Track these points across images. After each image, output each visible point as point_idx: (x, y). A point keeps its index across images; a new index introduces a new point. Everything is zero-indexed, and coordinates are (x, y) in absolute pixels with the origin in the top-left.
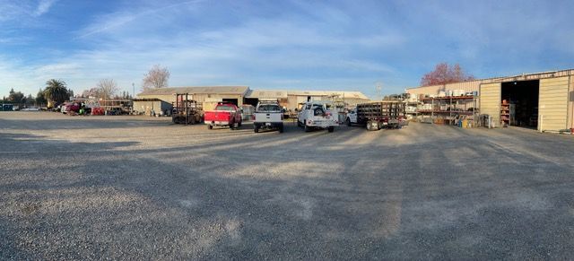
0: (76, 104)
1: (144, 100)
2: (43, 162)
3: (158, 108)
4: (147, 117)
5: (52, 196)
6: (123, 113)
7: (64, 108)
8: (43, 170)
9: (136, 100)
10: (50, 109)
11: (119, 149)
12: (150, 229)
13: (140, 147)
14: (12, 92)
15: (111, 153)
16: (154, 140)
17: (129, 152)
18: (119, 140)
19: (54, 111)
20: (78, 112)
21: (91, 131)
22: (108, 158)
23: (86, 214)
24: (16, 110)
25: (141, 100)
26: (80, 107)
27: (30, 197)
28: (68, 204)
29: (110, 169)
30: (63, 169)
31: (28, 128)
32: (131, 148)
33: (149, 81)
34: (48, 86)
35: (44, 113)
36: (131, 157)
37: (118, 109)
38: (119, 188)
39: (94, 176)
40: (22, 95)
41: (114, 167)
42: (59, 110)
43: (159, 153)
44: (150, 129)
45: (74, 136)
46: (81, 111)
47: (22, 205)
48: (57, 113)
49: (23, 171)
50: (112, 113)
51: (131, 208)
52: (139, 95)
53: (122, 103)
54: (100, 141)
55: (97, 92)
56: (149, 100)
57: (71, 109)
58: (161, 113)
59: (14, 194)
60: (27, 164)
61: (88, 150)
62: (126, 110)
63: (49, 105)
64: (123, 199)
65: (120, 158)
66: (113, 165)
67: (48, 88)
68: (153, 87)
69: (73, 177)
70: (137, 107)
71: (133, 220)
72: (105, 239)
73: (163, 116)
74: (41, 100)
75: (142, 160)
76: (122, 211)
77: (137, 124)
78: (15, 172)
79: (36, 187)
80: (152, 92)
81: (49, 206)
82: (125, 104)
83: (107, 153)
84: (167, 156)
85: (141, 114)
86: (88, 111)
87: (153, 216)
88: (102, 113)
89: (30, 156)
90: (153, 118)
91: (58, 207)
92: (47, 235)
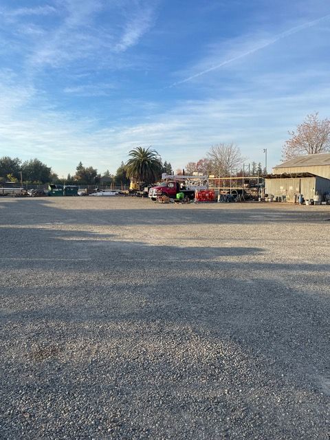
0: (172, 185)
1: (284, 176)
2: (92, 277)
3: (309, 190)
4: (290, 205)
5: (86, 333)
6: (248, 199)
7: (153, 192)
8: (88, 289)
9: (270, 177)
10: (132, 192)
11: (223, 259)
12: (237, 422)
13: (261, 259)
14: (80, 167)
15: (208, 266)
16: (290, 246)
17: (237, 266)
18: (228, 244)
19: (139, 196)
20: (175, 197)
21: (186, 227)
22: (198, 274)
23: (128, 370)
24: (84, 195)
25: (278, 177)
26: (178, 189)
27: (52, 333)
28: (107, 348)
29: (196, 294)
30: (120, 289)
31: (91, 222)
32: (245, 259)
33: (297, 142)
34: (131, 157)
35: (123, 199)
36: (240, 276)
37: (240, 192)
38: (202, 330)
39: (165, 303)
40: (94, 173)
41: (206, 290)
42: (146, 195)
43: (294, 273)
44: (289, 227)
45: (154, 236)
46: (178, 196)
47: (35, 346)
48: (142, 199)
49: (56, 290)
50: (230, 199)
51: (213, 371)
52: (276, 168)
53: (247, 181)
54: (195, 245)
55: (209, 166)
56: (294, 176)
57: (164, 193)
58: (316, 198)
59: (29, 327)
60: (66, 279)
61: (171, 259)
62: (254, 194)
63: (132, 186)
64: (202, 350)
65: (220, 275)
66: (204, 286)
67: (131, 161)
68: (304, 153)
69: (130, 302)
70: (270, 187)
71: (211, 394)
72: (147, 421)
73: (317, 203)
74: (121, 180)
75: (259, 282)
76: (193, 372)
77: (267, 217)
78: (44, 291)
79: (67, 317)
80: (302, 161)
81: (75, 351)
82: (252, 184)
83: (200, 266)
84: (308, 280)
85: (278, 200)
86: (189, 195)
87: (254, 395)
88: (212, 199)
89: (79, 266)
90: (300, 208)
91: (89, 353)
92: (53, 400)
